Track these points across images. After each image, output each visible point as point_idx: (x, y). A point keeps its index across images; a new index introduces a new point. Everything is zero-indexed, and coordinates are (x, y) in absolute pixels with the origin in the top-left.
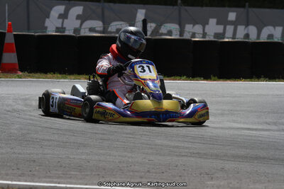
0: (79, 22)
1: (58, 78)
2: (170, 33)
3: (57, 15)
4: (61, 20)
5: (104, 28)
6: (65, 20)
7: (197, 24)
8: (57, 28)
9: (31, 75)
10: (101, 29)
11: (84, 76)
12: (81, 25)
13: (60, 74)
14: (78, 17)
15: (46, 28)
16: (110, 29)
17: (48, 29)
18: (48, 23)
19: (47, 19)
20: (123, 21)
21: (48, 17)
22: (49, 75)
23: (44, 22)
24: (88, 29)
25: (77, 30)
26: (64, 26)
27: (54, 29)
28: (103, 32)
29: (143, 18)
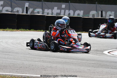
0: (2, 7)
2: (38, 12)
5: (12, 10)
7: (50, 9)
10: (10, 10)
11: (2, 29)
12: (3, 8)
14: (1, 6)
16: (14, 11)
20: (20, 7)
24: (5, 11)
25: (1, 11)
28: (11, 12)
29: (28, 6)
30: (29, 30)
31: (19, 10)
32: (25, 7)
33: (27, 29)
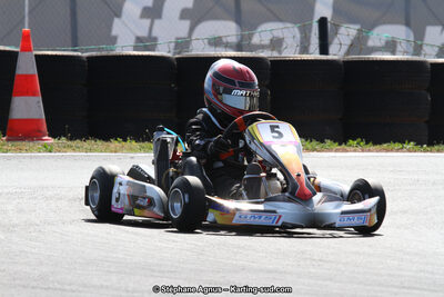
0: (186, 24)
1: (131, 150)
2: (391, 46)
3: (138, 11)
4: (147, 22)
5: (242, 39)
6: (157, 22)
8: (139, 39)
9: (74, 143)
10: (233, 39)
12: (192, 30)
13: (137, 140)
14: (185, 14)
15: (114, 40)
16: (256, 40)
17: (120, 42)
18: (118, 27)
19: (116, 20)
20: (281, 20)
21: (118, 15)
22: (114, 144)
23: (109, 27)
24: (206, 41)
25: (182, 44)
26: (154, 34)
27: (132, 43)
28: (239, 48)
29: (328, 14)
30: (336, 146)
31: (278, 34)
32: (317, 17)
33: (328, 142)
